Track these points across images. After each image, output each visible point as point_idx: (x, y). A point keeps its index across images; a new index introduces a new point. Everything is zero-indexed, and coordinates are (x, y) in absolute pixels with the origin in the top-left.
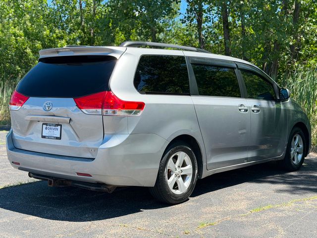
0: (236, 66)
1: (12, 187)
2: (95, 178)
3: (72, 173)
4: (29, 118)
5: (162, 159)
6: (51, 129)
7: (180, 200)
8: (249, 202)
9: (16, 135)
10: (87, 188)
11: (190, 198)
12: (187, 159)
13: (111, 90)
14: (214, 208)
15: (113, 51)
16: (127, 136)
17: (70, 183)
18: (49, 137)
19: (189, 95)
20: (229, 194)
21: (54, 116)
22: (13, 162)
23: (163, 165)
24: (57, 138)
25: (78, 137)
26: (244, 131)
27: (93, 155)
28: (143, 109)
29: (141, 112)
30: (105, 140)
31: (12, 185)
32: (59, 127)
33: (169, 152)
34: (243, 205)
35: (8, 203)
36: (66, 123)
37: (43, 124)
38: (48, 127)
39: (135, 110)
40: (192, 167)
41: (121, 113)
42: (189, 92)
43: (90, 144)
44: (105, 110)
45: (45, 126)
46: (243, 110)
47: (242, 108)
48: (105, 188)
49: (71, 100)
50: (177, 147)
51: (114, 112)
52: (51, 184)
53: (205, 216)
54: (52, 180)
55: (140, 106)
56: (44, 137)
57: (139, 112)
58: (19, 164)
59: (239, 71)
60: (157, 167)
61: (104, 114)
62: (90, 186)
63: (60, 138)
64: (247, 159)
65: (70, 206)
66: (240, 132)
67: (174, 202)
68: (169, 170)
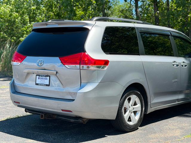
0: (170, 34)
1: (12, 119)
2: (75, 113)
3: (57, 110)
4: (26, 71)
5: (120, 100)
6: (42, 78)
7: (132, 129)
8: (181, 131)
9: (17, 83)
10: (68, 120)
11: (139, 127)
12: (137, 100)
13: (86, 52)
14: (157, 135)
15: (87, 24)
16: (97, 84)
17: (56, 117)
18: (41, 85)
19: (139, 55)
20: (167, 125)
21: (45, 69)
22: (14, 102)
23: (121, 105)
24: (47, 85)
25: (62, 84)
26: (176, 80)
27: (73, 97)
28: (108, 65)
29: (107, 67)
30: (81, 87)
31: (12, 117)
32: (48, 78)
33: (125, 95)
34: (178, 133)
35: (12, 130)
36: (53, 74)
37: (37, 75)
38: (40, 77)
39: (103, 66)
40: (140, 105)
41: (93, 68)
42: (139, 53)
43: (71, 89)
44: (82, 66)
45: (38, 77)
46: (176, 65)
47: (175, 63)
48: (81, 121)
49: (57, 59)
50: (131, 91)
51: (88, 67)
52: (42, 117)
53: (152, 140)
54: (43, 115)
55: (106, 62)
56: (37, 84)
57: (105, 67)
58: (19, 103)
59: (172, 37)
60: (117, 106)
61: (81, 69)
62: (70, 119)
63: (49, 85)
64: (178, 100)
65: (55, 133)
66: (173, 81)
67: (128, 130)
68: (125, 108)
